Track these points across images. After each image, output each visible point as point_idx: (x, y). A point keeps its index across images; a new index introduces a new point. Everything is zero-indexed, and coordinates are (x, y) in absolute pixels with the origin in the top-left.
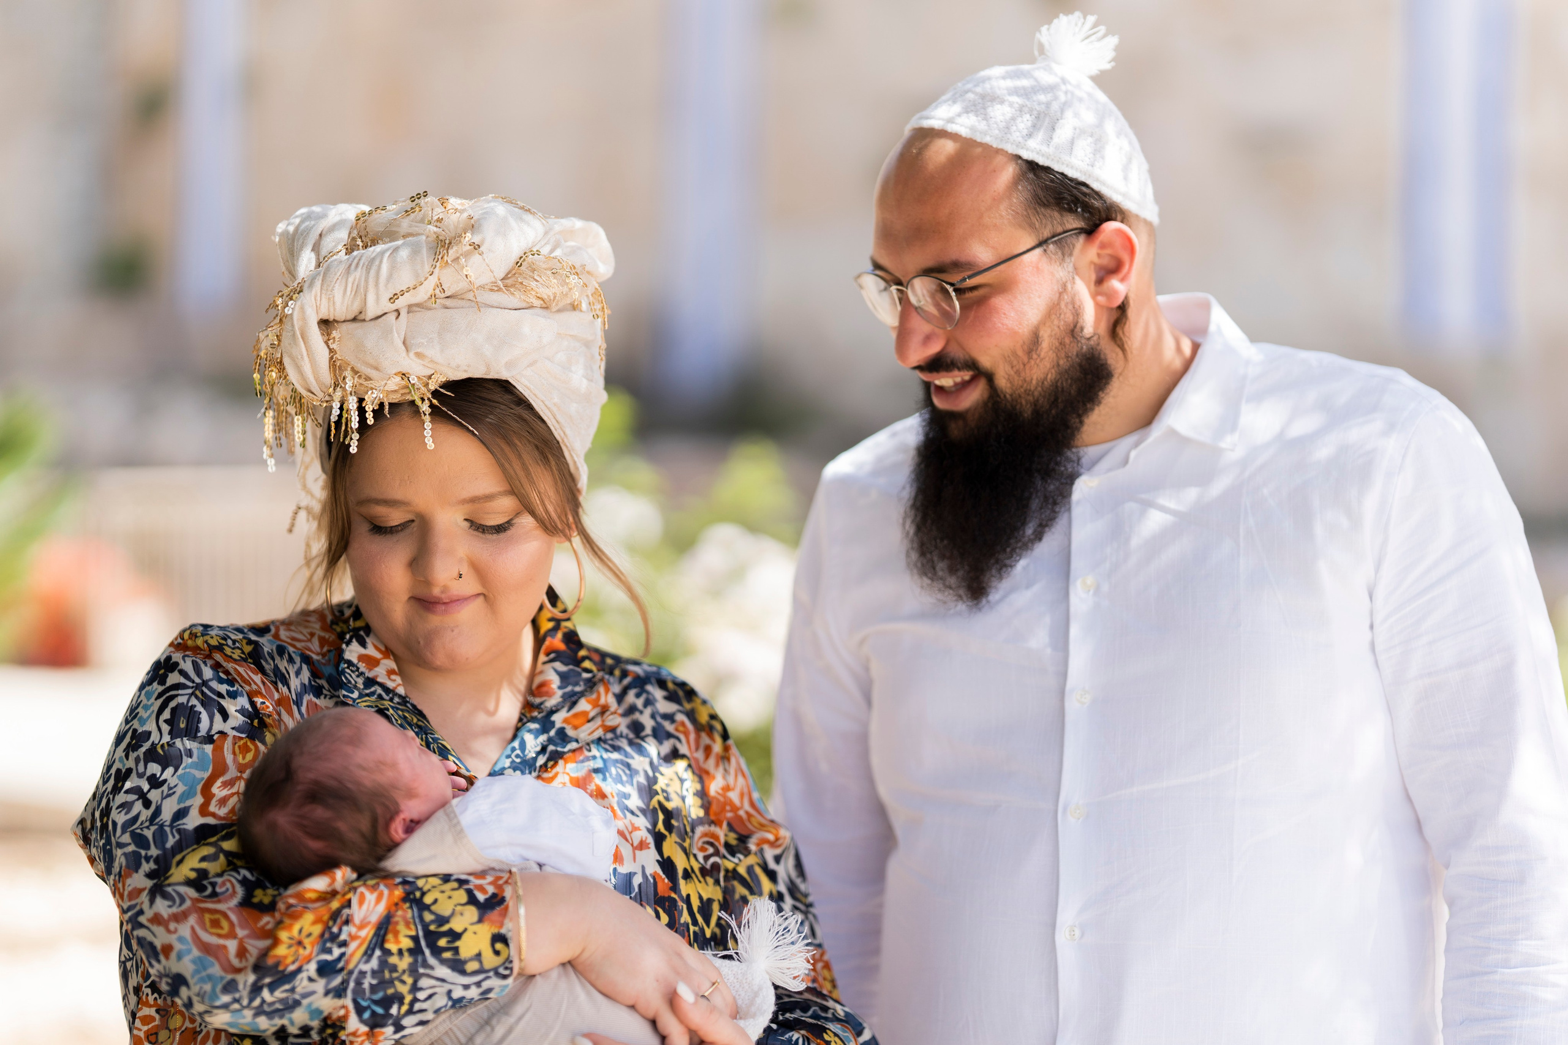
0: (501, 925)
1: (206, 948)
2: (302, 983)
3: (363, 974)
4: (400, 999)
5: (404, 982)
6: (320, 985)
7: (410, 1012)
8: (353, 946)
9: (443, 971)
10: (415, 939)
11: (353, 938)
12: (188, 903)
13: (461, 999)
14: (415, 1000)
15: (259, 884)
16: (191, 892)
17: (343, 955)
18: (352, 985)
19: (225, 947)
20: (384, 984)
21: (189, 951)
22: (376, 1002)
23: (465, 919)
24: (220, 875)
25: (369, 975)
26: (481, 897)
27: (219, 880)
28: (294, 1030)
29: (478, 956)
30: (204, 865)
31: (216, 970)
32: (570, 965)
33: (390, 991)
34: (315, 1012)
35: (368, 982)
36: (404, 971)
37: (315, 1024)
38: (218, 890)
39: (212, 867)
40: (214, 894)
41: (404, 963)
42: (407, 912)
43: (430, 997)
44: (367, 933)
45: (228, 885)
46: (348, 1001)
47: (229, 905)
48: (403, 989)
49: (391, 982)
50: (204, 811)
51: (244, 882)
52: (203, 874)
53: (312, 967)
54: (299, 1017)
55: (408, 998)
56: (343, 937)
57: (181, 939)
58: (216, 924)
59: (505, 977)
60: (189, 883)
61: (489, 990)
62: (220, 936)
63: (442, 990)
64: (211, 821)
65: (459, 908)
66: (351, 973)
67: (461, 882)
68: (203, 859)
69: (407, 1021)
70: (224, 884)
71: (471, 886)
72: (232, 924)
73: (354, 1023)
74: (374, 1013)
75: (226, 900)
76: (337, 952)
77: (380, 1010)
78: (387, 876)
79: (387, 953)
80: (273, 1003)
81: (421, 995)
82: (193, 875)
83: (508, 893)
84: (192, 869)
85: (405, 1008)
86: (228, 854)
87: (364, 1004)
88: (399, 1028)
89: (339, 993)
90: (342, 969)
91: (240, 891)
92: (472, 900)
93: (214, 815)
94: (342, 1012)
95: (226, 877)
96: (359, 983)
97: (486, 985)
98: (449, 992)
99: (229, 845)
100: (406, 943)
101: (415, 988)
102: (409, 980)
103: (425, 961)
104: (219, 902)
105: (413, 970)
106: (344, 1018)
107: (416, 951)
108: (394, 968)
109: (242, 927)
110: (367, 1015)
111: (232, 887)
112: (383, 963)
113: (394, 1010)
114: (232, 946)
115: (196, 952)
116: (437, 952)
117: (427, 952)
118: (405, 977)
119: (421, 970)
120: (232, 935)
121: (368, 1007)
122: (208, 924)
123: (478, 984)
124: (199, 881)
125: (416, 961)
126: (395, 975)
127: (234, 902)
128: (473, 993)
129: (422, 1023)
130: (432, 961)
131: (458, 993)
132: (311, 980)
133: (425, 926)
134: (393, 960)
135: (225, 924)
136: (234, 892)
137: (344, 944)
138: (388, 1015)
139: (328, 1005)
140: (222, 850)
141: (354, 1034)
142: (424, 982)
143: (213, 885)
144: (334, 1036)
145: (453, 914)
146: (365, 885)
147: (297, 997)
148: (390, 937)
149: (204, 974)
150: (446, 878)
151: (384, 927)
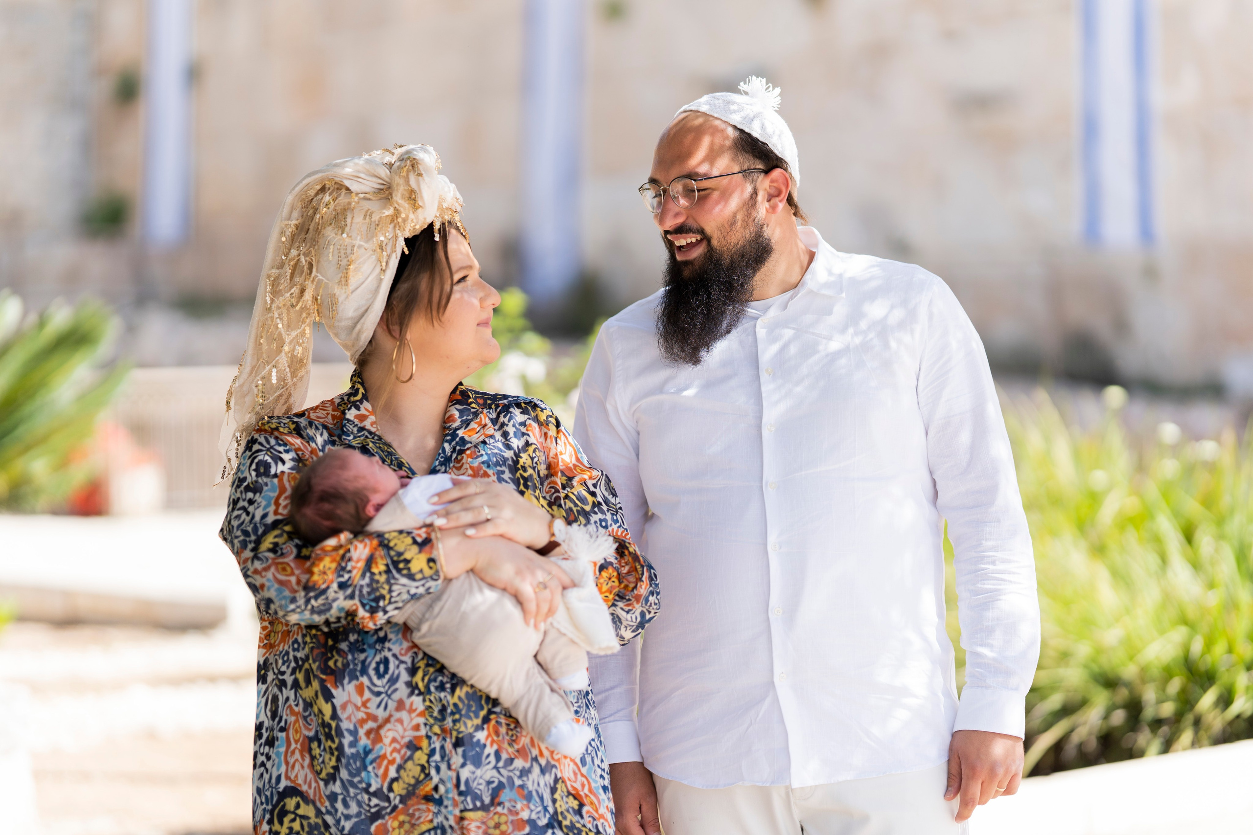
0: (431, 553)
1: (281, 583)
2: (331, 594)
3: (362, 586)
4: (383, 597)
5: (384, 589)
6: (341, 595)
7: (390, 603)
8: (355, 572)
9: (404, 581)
10: (387, 565)
11: (354, 568)
12: (270, 561)
13: (415, 594)
14: (391, 597)
15: (305, 546)
16: (271, 555)
17: (350, 578)
18: (357, 593)
19: (289, 581)
20: (373, 590)
21: (273, 586)
22: (373, 600)
23: (411, 553)
24: (284, 544)
26: (419, 540)
27: (284, 546)
28: (332, 620)
29: (421, 571)
30: (276, 540)
31: (287, 593)
32: (472, 571)
33: (378, 594)
34: (341, 609)
35: (365, 590)
37: (343, 615)
38: (284, 551)
39: (280, 540)
40: (282, 554)
41: (383, 578)
42: (381, 552)
43: (399, 594)
44: (361, 565)
45: (289, 549)
46: (356, 601)
47: (290, 559)
49: (377, 589)
50: (276, 513)
51: (297, 546)
52: (276, 545)
53: (335, 586)
54: (334, 613)
55: (388, 597)
56: (349, 568)
57: (268, 580)
58: (284, 569)
59: (436, 580)
60: (270, 550)
61: (429, 588)
62: (287, 575)
63: (404, 590)
64: (279, 517)
65: (408, 547)
66: (356, 586)
67: (409, 533)
68: (276, 537)
69: (389, 608)
70: (286, 548)
71: (413, 535)
72: (292, 569)
73: (362, 613)
74: (371, 607)
75: (287, 557)
76: (346, 576)
77: (374, 604)
78: (370, 535)
79: (373, 574)
80: (318, 607)
81: (394, 594)
82: (271, 546)
83: (433, 536)
84: (271, 543)
85: (387, 602)
86: (288, 533)
87: (365, 602)
88: (385, 612)
89: (352, 597)
90: (350, 585)
91: (295, 551)
92: (415, 542)
93: (281, 514)
94: (354, 608)
95: (287, 544)
96: (361, 591)
97: (427, 585)
98: (408, 592)
99: (287, 528)
100: (382, 568)
101: (390, 591)
103: (394, 578)
104: (285, 558)
105: (388, 581)
106: (356, 610)
107: (388, 571)
108: (378, 582)
109: (297, 568)
110: (367, 607)
111: (290, 549)
112: (372, 580)
113: (381, 604)
114: (293, 579)
115: (276, 586)
116: (399, 571)
117: (394, 572)
120: (292, 574)
121: (368, 604)
122: (280, 570)
123: (423, 585)
124: (275, 549)
126: (379, 585)
127: (292, 557)
128: (421, 590)
129: (397, 608)
130: (397, 575)
131: (413, 591)
132: (336, 592)
133: (391, 558)
134: (377, 577)
135: (288, 569)
136: (292, 552)
137: (350, 572)
138: (378, 607)
139: (348, 604)
140: (284, 531)
141: (363, 618)
142: (395, 587)
143: (281, 549)
144: (353, 620)
145: (405, 550)
146: (358, 540)
147: (330, 601)
148: (373, 565)
149: (281, 596)
150: (401, 532)
151: (370, 561)
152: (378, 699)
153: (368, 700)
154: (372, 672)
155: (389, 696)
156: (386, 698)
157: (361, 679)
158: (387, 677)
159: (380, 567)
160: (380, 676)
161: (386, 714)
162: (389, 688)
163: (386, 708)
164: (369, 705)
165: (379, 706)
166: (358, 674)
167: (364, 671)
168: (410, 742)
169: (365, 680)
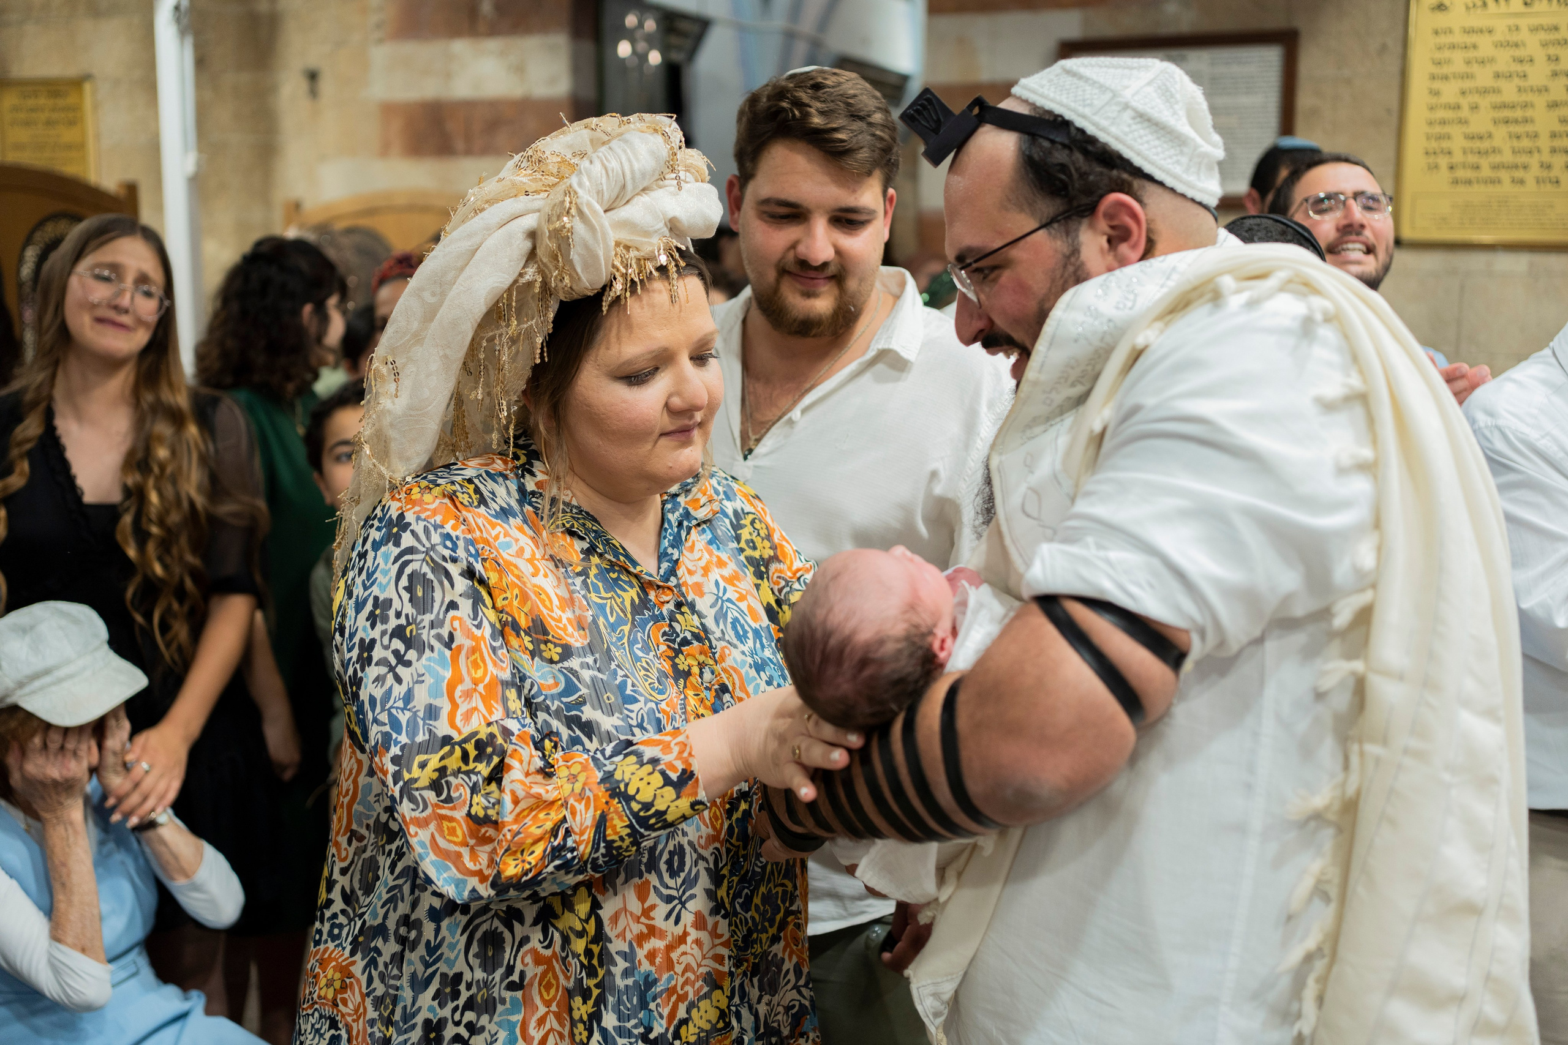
152: (671, 906)
153: (653, 907)
154: (663, 867)
155: (683, 904)
156: (679, 906)
157: (646, 875)
158: (683, 875)
160: (673, 874)
161: (679, 930)
162: (684, 893)
163: (677, 921)
164: (652, 914)
165: (668, 917)
166: (643, 868)
167: (652, 866)
168: (708, 973)
169: (653, 879)
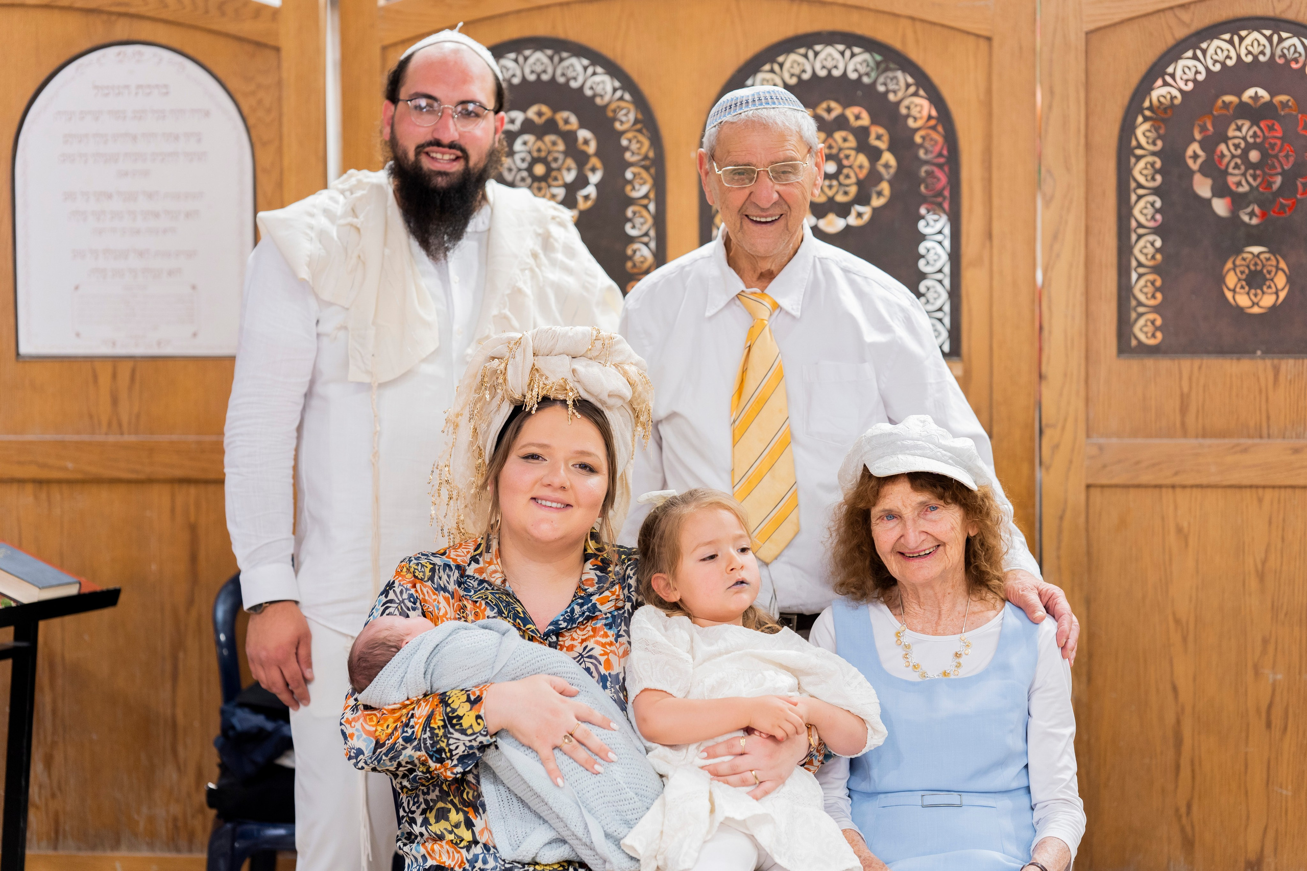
3: (425, 739)
5: (443, 742)
8: (417, 727)
9: (457, 735)
10: (444, 720)
11: (416, 724)
17: (413, 732)
18: (422, 745)
25: (428, 739)
33: (438, 746)
35: (429, 742)
36: (441, 737)
41: (441, 732)
43: (457, 748)
44: (422, 720)
48: (443, 745)
49: (438, 742)
56: (411, 724)
66: (420, 740)
76: (410, 731)
79: (432, 729)
87: (431, 753)
90: (415, 739)
96: (425, 744)
100: (441, 723)
101: (448, 745)
102: (446, 741)
103: (449, 731)
105: (445, 736)
107: (445, 726)
108: (437, 735)
116: (453, 726)
117: (449, 726)
118: (443, 739)
119: (449, 736)
125: (445, 731)
126: (438, 738)
130: (451, 730)
133: (447, 714)
134: (437, 731)
137: (413, 727)
148: (432, 721)
151: (430, 717)
159: (437, 722)
